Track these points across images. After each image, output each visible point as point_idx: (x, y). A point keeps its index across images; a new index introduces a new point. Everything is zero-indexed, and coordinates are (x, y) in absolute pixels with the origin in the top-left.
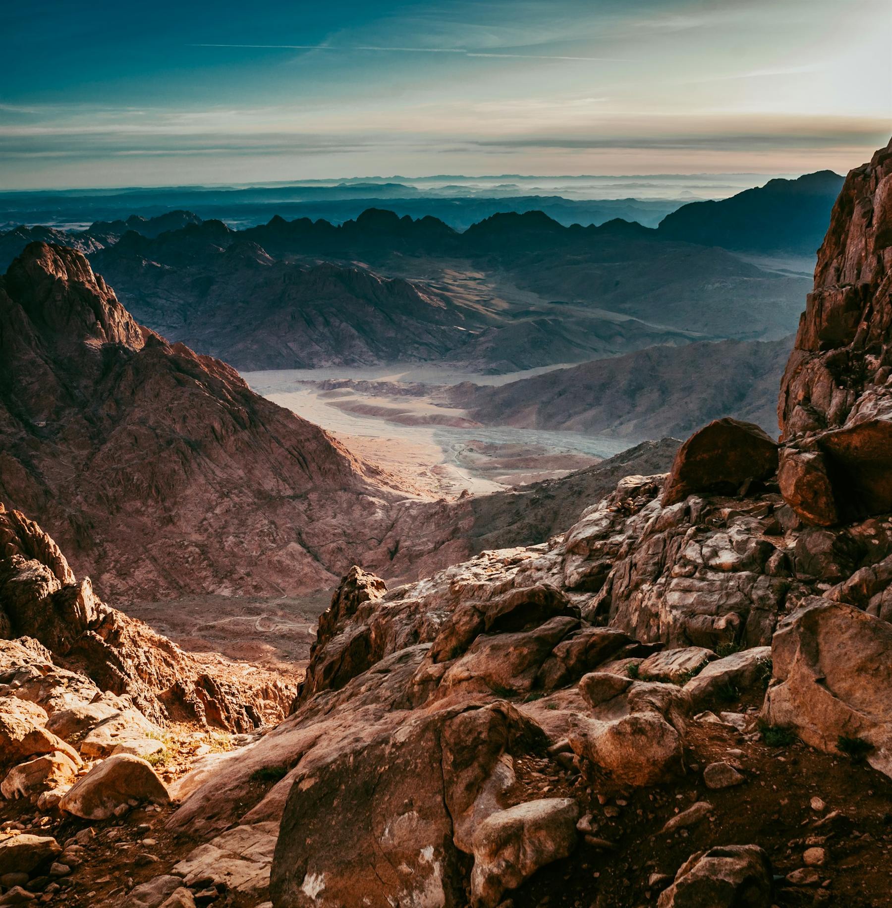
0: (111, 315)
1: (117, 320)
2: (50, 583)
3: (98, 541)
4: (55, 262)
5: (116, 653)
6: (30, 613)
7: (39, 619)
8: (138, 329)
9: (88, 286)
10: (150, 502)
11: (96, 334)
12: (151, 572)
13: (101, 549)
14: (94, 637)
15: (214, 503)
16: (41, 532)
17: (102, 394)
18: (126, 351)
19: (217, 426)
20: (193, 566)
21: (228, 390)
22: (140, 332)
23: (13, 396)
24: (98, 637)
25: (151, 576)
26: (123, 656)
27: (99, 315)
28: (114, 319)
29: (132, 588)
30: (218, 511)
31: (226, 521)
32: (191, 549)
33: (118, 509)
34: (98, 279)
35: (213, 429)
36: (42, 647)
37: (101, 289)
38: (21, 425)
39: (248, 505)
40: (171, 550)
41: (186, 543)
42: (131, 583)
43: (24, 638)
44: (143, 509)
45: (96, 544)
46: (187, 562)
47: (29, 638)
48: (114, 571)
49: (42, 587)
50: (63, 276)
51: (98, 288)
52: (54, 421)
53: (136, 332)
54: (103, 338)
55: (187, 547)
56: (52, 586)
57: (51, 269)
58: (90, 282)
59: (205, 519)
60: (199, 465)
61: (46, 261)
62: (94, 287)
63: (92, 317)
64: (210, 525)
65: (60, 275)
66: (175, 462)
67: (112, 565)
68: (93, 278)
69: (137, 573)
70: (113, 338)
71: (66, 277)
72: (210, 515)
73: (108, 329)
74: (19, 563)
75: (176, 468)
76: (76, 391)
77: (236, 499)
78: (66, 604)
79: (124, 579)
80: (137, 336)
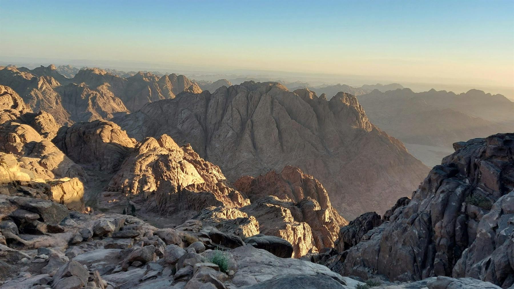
0: (362, 119)
1: (364, 121)
2: (317, 207)
3: (343, 192)
4: (346, 99)
5: (331, 234)
6: (309, 215)
7: (311, 218)
8: (370, 125)
9: (356, 108)
10: (363, 183)
11: (356, 125)
12: (359, 206)
13: (343, 195)
14: (325, 227)
15: (386, 188)
16: (323, 187)
17: (353, 145)
18: (364, 131)
19: (392, 162)
20: (374, 208)
21: (398, 150)
22: (371, 125)
23: (324, 140)
24: (326, 227)
25: (359, 208)
26: (333, 235)
27: (357, 118)
28: (363, 120)
29: (352, 210)
30: (387, 191)
31: (389, 195)
32: (374, 202)
33: (352, 183)
34: (360, 106)
35: (390, 163)
36: (309, 226)
37: (360, 110)
38: (325, 150)
39: (398, 192)
40: (368, 201)
41: (373, 200)
42: (352, 209)
43: (304, 223)
44: (361, 185)
45: (342, 193)
46: (372, 206)
47: (306, 223)
48: (346, 203)
49: (314, 208)
50: (348, 104)
51: (359, 110)
52: (336, 150)
53: (369, 125)
54: (357, 126)
55: (373, 201)
56: (317, 208)
57: (344, 101)
58: (357, 107)
59: (382, 193)
60: (383, 174)
61: (343, 99)
62: (357, 109)
63: (355, 119)
64: (383, 195)
65: (347, 104)
66: (375, 172)
67: (346, 201)
68: (358, 105)
69: (354, 206)
70: (361, 126)
71: (349, 105)
72: (384, 192)
73: (360, 123)
74: (309, 199)
75: (375, 174)
76: (345, 142)
77: (394, 189)
78: (320, 215)
79: (349, 207)
80: (369, 127)
